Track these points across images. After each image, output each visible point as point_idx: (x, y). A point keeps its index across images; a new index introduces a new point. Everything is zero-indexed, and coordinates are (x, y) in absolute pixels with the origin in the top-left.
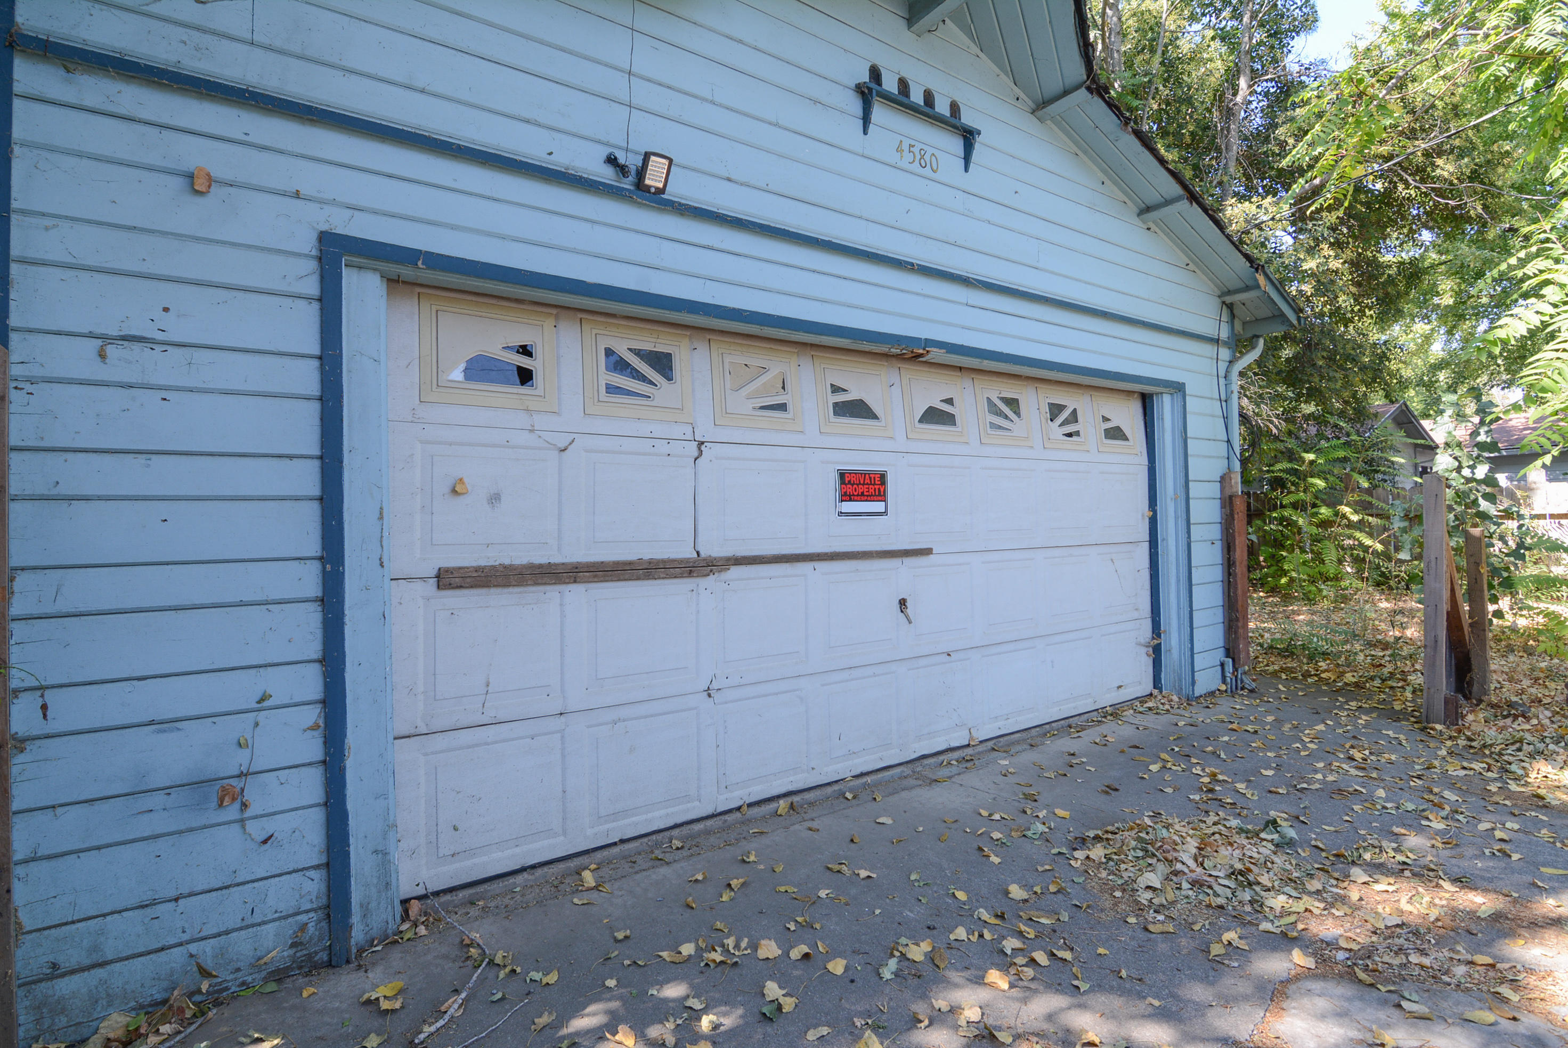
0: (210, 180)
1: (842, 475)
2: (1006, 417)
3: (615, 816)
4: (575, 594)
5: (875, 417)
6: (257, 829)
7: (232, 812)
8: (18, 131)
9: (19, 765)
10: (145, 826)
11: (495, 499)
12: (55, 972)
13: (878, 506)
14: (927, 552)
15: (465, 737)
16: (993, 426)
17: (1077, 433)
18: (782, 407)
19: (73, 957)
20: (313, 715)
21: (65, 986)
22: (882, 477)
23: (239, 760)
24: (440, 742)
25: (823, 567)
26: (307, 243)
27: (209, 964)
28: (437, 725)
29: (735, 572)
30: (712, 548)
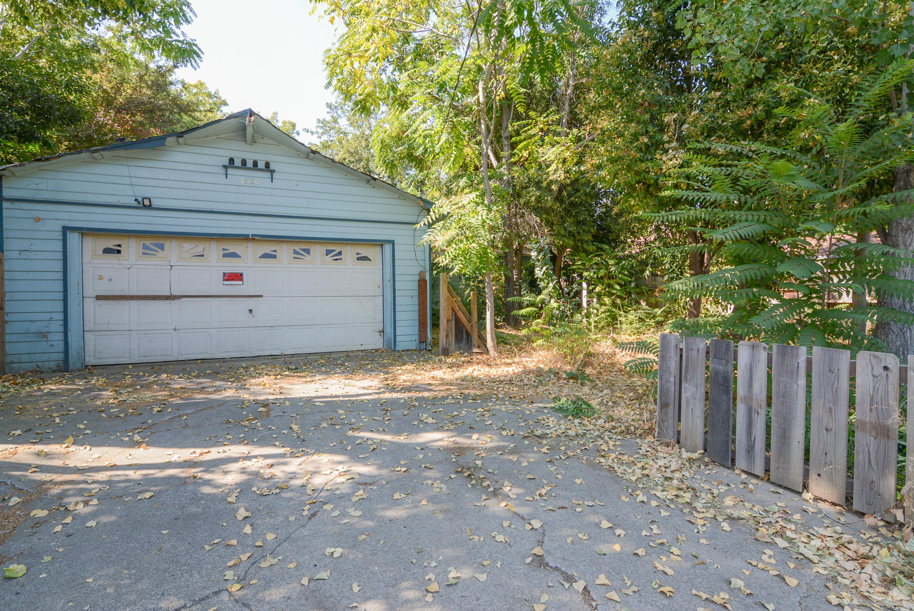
0: (39, 219)
1: (224, 274)
2: (302, 255)
3: (145, 356)
4: (133, 303)
5: (240, 257)
6: (50, 343)
7: (45, 339)
8: (4, 215)
9: (7, 326)
10: (28, 339)
11: (110, 280)
12: (13, 362)
13: (241, 283)
14: (261, 296)
15: (103, 333)
16: (294, 258)
17: (341, 259)
18: (203, 256)
19: (16, 360)
20: (61, 323)
21: (14, 365)
22: (241, 275)
23: (46, 330)
24: (97, 333)
25: (216, 299)
26: (60, 229)
27: (40, 366)
28: (97, 329)
29: (183, 299)
30: (175, 293)
